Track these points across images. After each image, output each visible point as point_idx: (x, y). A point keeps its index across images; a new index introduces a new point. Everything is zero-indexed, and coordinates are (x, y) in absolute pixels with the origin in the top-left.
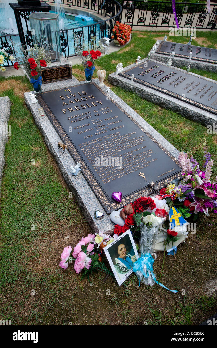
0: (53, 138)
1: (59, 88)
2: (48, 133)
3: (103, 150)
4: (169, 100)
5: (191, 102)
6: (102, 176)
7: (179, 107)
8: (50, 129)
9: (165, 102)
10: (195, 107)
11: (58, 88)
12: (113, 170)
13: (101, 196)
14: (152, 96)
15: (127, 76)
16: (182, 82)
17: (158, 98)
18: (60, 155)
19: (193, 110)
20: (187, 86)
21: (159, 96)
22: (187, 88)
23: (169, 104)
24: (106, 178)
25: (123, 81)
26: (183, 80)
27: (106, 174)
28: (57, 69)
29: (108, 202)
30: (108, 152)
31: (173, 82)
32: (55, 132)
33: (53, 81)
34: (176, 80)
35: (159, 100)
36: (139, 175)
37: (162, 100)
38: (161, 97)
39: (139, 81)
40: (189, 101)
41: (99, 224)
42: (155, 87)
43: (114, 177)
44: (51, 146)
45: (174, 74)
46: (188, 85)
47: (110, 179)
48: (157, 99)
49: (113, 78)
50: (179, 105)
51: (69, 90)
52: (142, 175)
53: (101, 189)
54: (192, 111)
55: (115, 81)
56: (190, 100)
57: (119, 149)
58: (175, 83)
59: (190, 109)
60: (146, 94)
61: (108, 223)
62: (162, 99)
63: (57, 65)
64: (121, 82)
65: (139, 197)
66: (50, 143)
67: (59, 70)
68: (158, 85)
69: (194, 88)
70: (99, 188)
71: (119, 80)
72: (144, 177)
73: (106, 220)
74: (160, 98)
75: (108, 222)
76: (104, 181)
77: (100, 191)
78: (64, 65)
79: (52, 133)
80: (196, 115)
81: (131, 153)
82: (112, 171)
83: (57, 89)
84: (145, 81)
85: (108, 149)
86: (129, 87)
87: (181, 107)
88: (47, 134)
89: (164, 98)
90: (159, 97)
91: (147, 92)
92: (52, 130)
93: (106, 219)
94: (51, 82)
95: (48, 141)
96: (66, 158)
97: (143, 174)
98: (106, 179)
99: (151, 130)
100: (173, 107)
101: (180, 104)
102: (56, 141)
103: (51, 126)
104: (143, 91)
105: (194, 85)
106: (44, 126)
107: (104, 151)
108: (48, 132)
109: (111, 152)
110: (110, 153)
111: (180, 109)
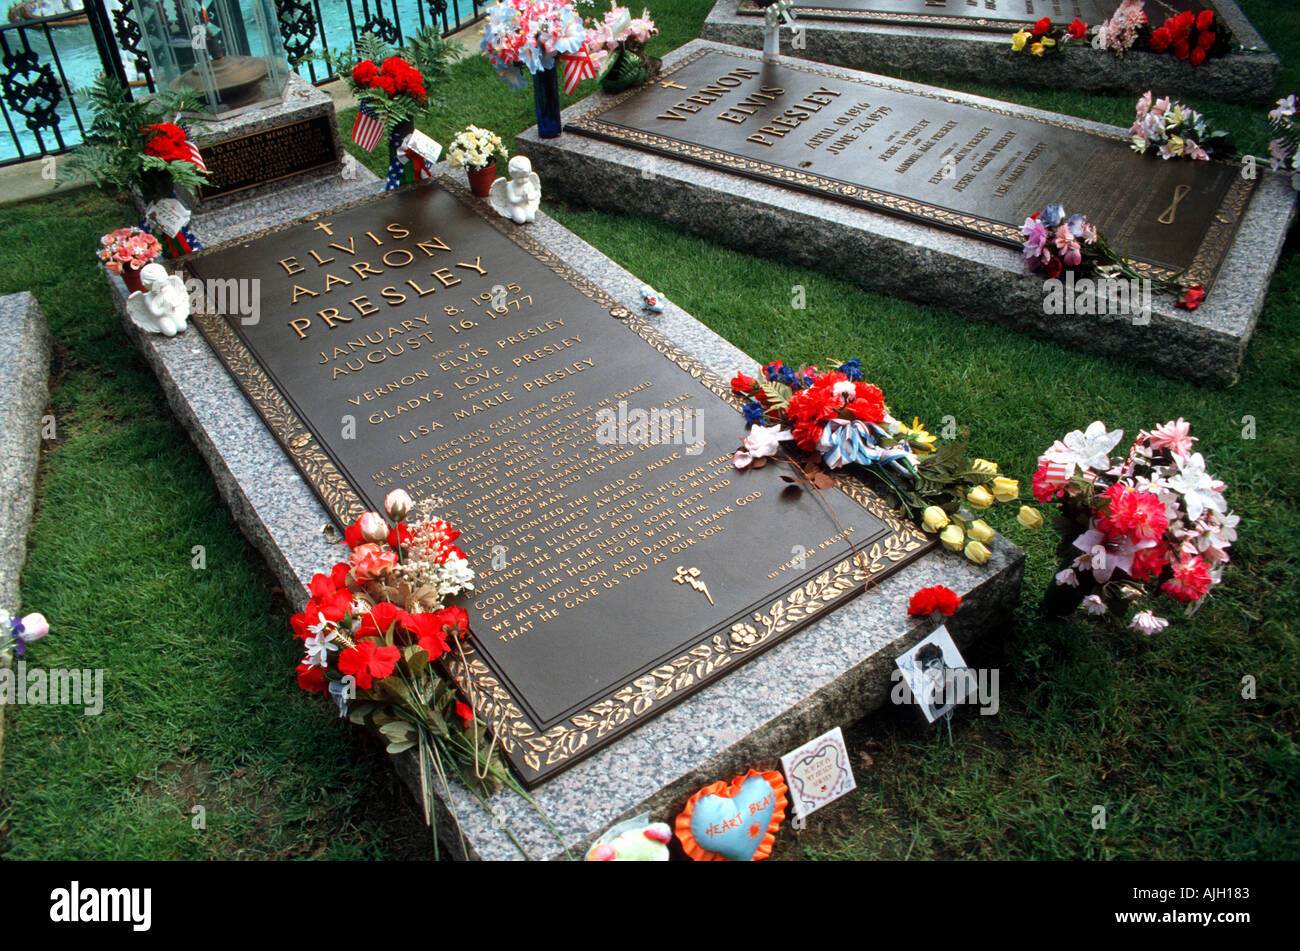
0: (250, 458)
1: (277, 223)
2: (222, 438)
3: (497, 485)
4: (813, 214)
5: (918, 212)
6: (490, 608)
7: (866, 241)
8: (235, 419)
9: (799, 225)
10: (937, 232)
11: (273, 225)
12: (548, 572)
13: (490, 705)
14: (733, 208)
15: (604, 132)
16: (868, 126)
17: (760, 211)
18: (286, 536)
19: (929, 246)
20: (893, 143)
21: (766, 201)
22: (892, 151)
23: (817, 235)
24: (510, 615)
25: (589, 155)
26: (873, 117)
27: (510, 596)
28: (264, 135)
29: (525, 725)
30: (516, 490)
31: (829, 133)
32: (257, 430)
33: (253, 192)
34: (842, 122)
35: (768, 219)
36: (678, 578)
37: (779, 221)
38: (776, 208)
39: (665, 147)
40: (908, 210)
41: (487, 843)
42: (742, 166)
43: (549, 606)
44: (240, 499)
45: (830, 97)
46: (899, 138)
47: (534, 617)
48: (759, 217)
49: (542, 149)
50: (865, 233)
51: (322, 225)
52: (691, 580)
53: (487, 671)
54: (928, 253)
55: (551, 162)
56: (913, 205)
57: (574, 472)
58: (837, 137)
59: (918, 243)
60: (703, 201)
61: (533, 829)
62: (779, 216)
63: (264, 118)
64: (582, 160)
65: (683, 682)
66: (235, 483)
67: (275, 140)
68: (758, 151)
69: (925, 149)
70: (478, 668)
71: (569, 153)
72: (701, 585)
73: (522, 819)
74: (772, 212)
75: (531, 824)
76: (505, 630)
77: (482, 679)
78: (298, 112)
79: (242, 437)
80: (949, 269)
81: (630, 482)
82: (540, 579)
83: (266, 227)
84: (691, 144)
85: (515, 477)
86: (619, 177)
87: (872, 239)
88: (217, 442)
89: (790, 208)
90: (764, 206)
91: (707, 192)
92: (243, 421)
93: (522, 814)
94: (245, 195)
95: (224, 474)
96: (317, 545)
97: (695, 571)
98: (512, 620)
99: (730, 362)
100: (836, 247)
101: (866, 227)
102: (261, 468)
103: (239, 402)
104: (684, 189)
105: (926, 135)
106: (206, 407)
107: (499, 492)
108: (225, 431)
109: (534, 491)
110: (529, 494)
111: (870, 251)
